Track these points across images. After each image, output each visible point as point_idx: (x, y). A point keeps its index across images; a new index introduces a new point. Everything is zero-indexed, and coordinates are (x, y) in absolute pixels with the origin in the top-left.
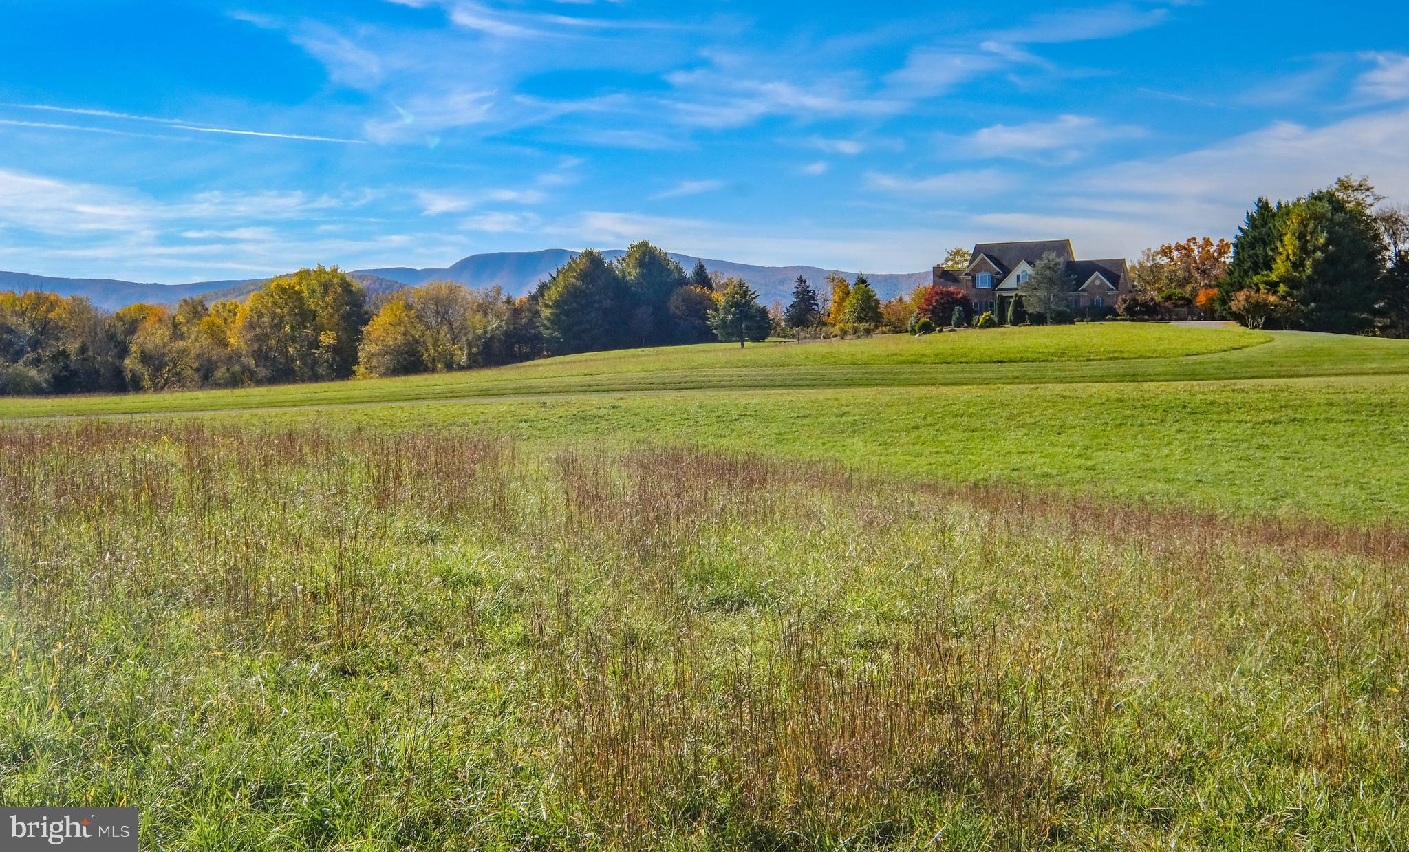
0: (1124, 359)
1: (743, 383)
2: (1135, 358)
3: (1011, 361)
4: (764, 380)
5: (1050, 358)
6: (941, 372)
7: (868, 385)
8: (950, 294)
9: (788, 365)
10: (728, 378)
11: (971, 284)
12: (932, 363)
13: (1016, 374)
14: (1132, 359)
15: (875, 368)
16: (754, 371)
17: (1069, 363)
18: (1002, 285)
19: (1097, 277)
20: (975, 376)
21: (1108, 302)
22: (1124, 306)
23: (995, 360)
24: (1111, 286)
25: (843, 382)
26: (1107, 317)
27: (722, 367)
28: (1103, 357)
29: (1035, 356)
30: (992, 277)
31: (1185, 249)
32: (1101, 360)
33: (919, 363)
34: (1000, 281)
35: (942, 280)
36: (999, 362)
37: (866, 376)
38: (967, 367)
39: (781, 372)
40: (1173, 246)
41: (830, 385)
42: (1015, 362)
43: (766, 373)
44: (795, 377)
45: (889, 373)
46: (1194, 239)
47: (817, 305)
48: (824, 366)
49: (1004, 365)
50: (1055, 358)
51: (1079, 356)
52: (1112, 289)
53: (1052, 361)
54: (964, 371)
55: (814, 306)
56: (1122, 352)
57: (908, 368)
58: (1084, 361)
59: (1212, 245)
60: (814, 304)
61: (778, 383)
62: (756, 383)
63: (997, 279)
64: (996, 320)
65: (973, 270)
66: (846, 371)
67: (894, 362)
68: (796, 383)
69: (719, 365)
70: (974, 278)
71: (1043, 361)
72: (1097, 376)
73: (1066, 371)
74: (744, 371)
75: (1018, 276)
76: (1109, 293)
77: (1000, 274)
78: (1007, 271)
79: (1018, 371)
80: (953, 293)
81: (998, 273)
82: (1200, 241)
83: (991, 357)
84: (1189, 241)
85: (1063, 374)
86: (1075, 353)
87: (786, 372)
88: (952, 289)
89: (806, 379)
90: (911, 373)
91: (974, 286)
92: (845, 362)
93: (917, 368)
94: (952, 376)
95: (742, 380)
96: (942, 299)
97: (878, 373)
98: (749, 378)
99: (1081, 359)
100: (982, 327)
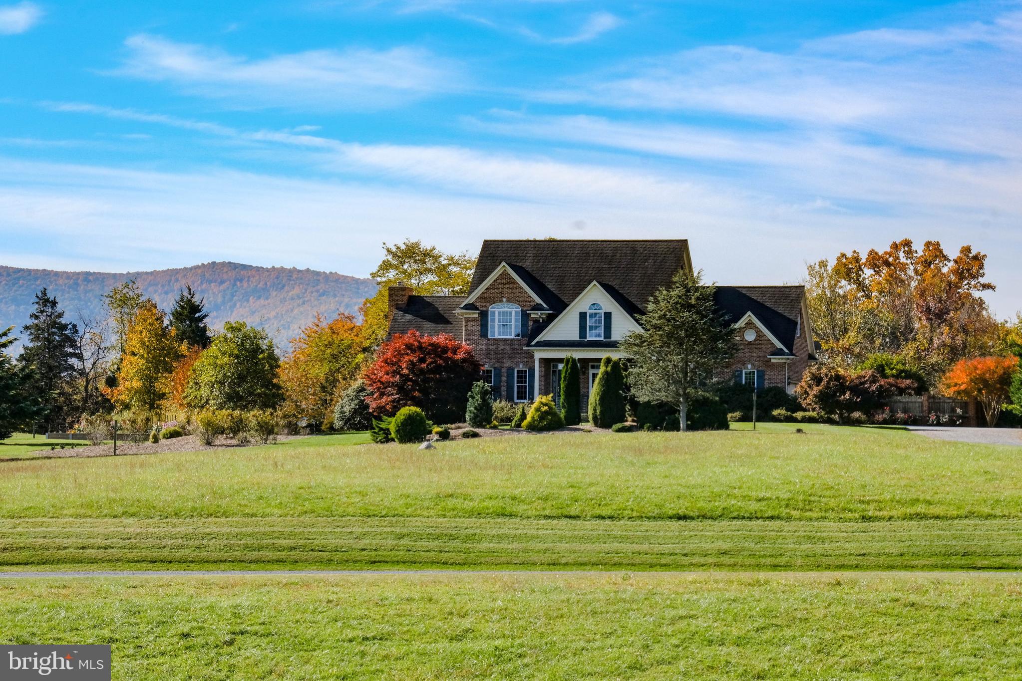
0: (937, 517)
1: (135, 554)
2: (959, 517)
3: (704, 517)
4: (182, 547)
5: (784, 512)
6: (561, 539)
7: (412, 563)
8: (437, 350)
9: (225, 514)
10: (100, 541)
11: (477, 328)
12: (538, 517)
13: (725, 546)
14: (953, 518)
15: (416, 524)
16: (155, 527)
17: (827, 523)
18: (548, 335)
19: (750, 324)
20: (636, 548)
21: (772, 379)
22: (816, 390)
23: (670, 513)
24: (779, 345)
25: (357, 555)
26: (775, 413)
27: (78, 516)
28: (894, 513)
29: (753, 506)
30: (525, 316)
31: (887, 264)
32: (890, 518)
33: (511, 515)
34: (541, 326)
35: (409, 317)
36: (680, 518)
37: (402, 542)
38: (617, 528)
39: (214, 529)
40: (864, 257)
41: (330, 561)
42: (711, 518)
43: (183, 530)
44: (250, 541)
45: (452, 538)
46: (907, 243)
47: (80, 357)
48: (306, 519)
49: (692, 524)
50: (795, 513)
51: (844, 510)
52: (779, 352)
53: (789, 518)
54: (609, 537)
55: (73, 361)
56: (929, 503)
57: (491, 526)
58: (856, 520)
59: (946, 258)
60: (72, 355)
61: (215, 556)
62: (166, 553)
63: (536, 321)
64: (562, 414)
65: (482, 298)
66: (357, 530)
67: (458, 513)
68: (255, 555)
69: (72, 511)
70: (484, 315)
71: (772, 518)
72: (888, 555)
73: (823, 540)
74: (132, 526)
75: (583, 316)
76: (775, 359)
77: (542, 309)
78: (558, 306)
79: (724, 538)
80: (445, 350)
81: (537, 307)
82: (919, 248)
83: (660, 507)
84: (895, 246)
85: (819, 548)
86: (833, 503)
87: (226, 529)
88: (440, 339)
89: (275, 548)
90: (500, 538)
91: (484, 333)
92: (351, 510)
93: (508, 527)
94: (589, 547)
95: (132, 548)
96: (422, 360)
97: (430, 537)
98: (150, 542)
99: (849, 515)
100: (533, 428)
